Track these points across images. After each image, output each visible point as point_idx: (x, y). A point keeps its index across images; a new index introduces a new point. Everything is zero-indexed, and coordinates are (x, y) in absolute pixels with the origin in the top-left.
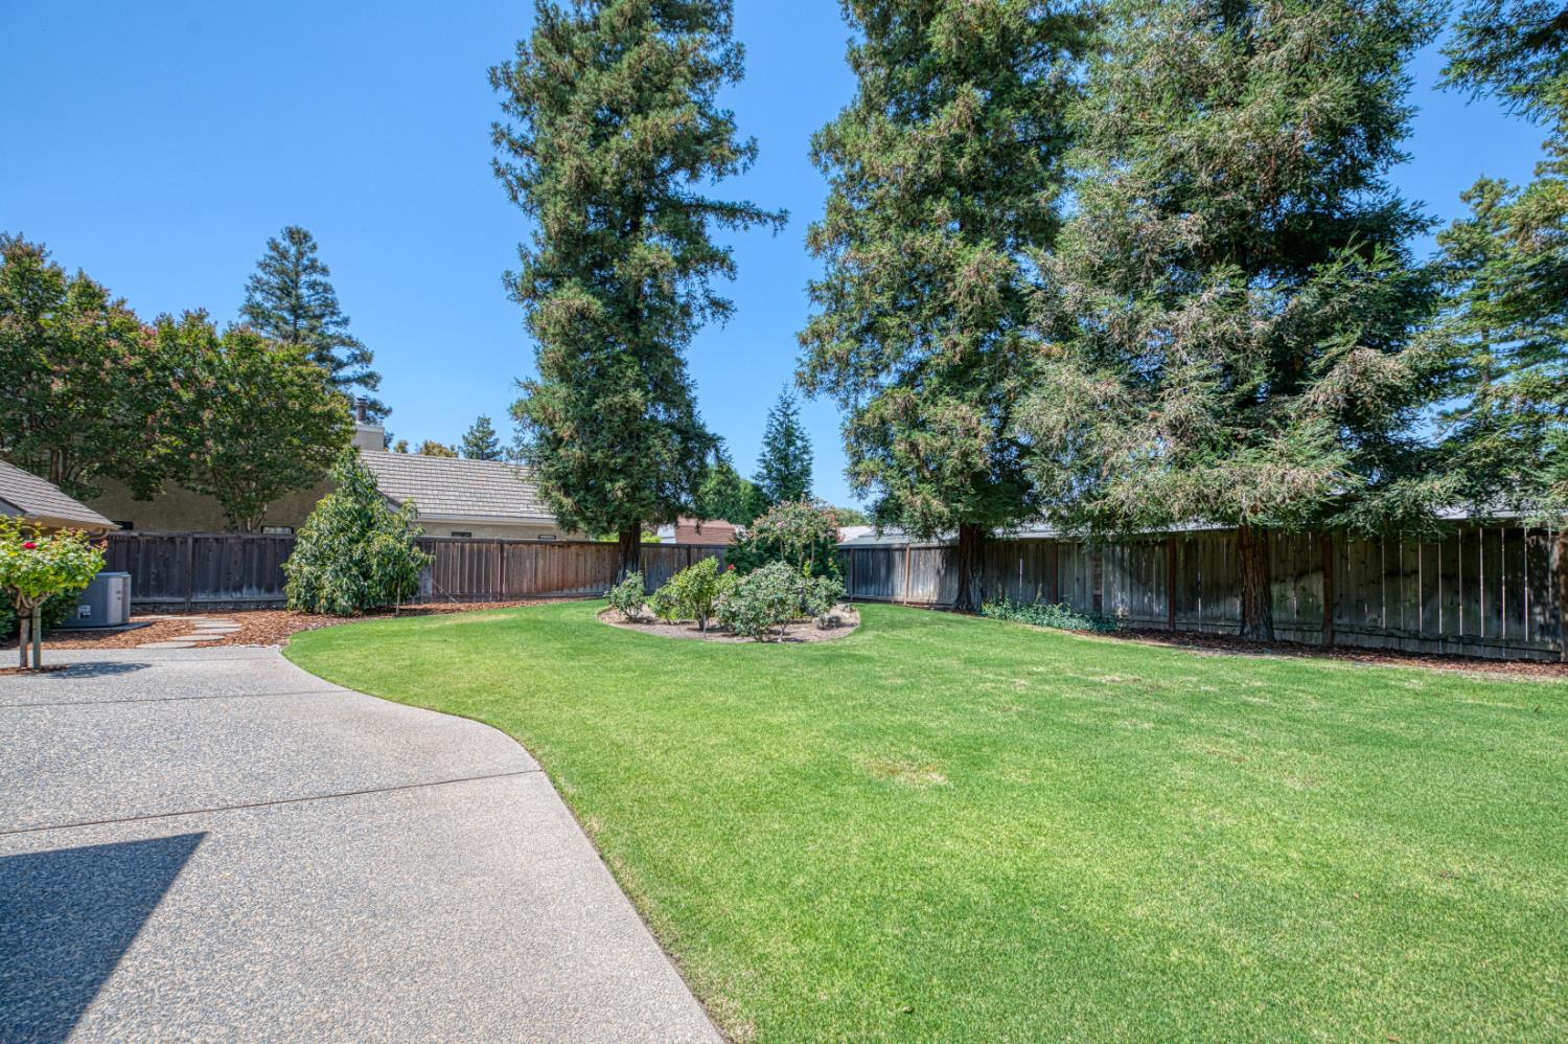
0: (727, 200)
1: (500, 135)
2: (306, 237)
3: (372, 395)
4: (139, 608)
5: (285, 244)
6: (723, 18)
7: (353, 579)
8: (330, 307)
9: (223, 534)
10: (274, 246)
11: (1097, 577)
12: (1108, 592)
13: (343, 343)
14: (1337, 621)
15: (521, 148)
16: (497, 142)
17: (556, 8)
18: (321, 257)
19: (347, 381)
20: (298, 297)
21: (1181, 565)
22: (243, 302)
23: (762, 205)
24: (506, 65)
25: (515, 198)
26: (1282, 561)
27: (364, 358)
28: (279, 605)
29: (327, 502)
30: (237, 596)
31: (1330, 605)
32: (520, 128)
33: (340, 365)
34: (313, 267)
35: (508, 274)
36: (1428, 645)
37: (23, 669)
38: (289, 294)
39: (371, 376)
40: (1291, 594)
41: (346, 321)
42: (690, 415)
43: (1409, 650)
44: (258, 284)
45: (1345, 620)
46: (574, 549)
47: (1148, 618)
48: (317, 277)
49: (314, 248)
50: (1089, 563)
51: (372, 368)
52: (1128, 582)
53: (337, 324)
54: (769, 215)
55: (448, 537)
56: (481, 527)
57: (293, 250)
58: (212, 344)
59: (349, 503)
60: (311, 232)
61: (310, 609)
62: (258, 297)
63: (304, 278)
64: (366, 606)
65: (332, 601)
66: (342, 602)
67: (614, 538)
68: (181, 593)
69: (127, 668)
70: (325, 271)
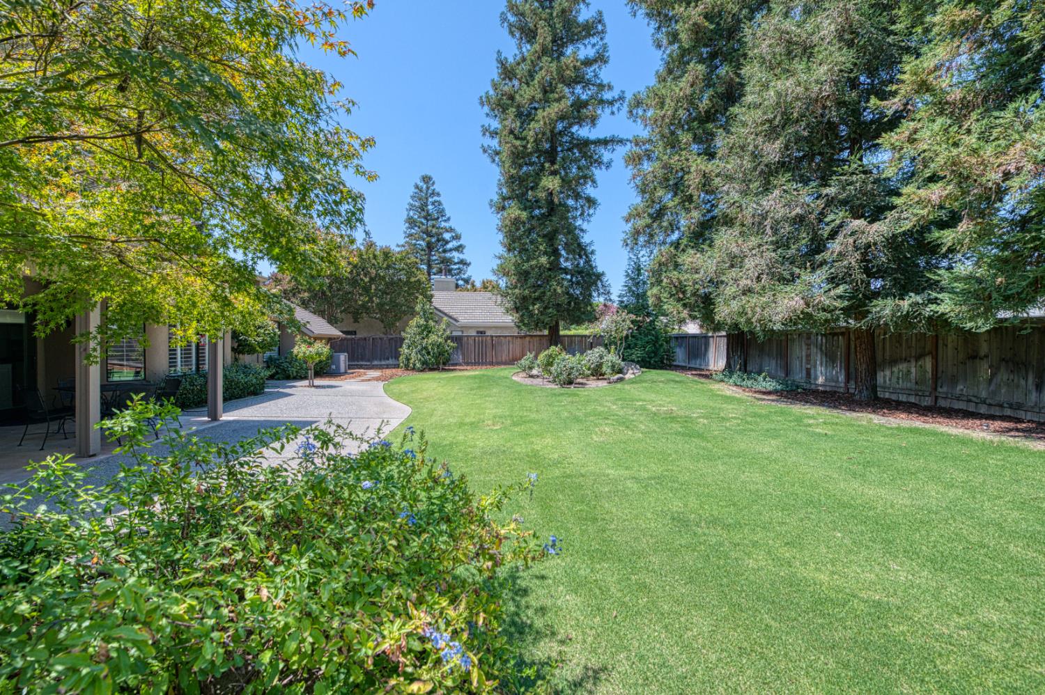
0: (602, 137)
1: (485, 130)
2: (430, 178)
3: (462, 256)
4: (350, 367)
5: (421, 184)
6: (600, 27)
7: (423, 356)
8: (442, 212)
9: (382, 336)
10: (417, 187)
11: (808, 356)
12: (815, 367)
13: (447, 231)
14: (939, 389)
15: (494, 134)
16: (484, 134)
17: (506, 59)
18: (437, 187)
19: (451, 250)
20: (428, 211)
21: (852, 350)
22: (405, 217)
23: (623, 136)
24: (487, 93)
25: (494, 161)
26: (909, 347)
27: (457, 237)
28: (397, 366)
29: (413, 322)
30: (387, 362)
31: (936, 377)
32: (495, 124)
33: (447, 242)
34: (433, 194)
35: (491, 201)
36: (993, 408)
37: (309, 386)
38: (423, 210)
39: (461, 246)
40: (913, 370)
41: (449, 219)
42: (588, 261)
43: (982, 412)
44: (412, 207)
45: (945, 389)
46: (527, 339)
47: (834, 384)
48: (436, 198)
49: (434, 183)
50: (804, 347)
51: (461, 242)
52: (824, 360)
53: (445, 221)
54: (627, 140)
55: (475, 334)
56: (490, 328)
57: (425, 186)
58: (375, 257)
59: (422, 322)
60: (432, 176)
61: (407, 367)
62: (411, 213)
63: (430, 200)
64: (428, 367)
65: (414, 365)
66: (418, 365)
67: (546, 332)
68: (369, 361)
69: (335, 387)
70: (438, 195)
